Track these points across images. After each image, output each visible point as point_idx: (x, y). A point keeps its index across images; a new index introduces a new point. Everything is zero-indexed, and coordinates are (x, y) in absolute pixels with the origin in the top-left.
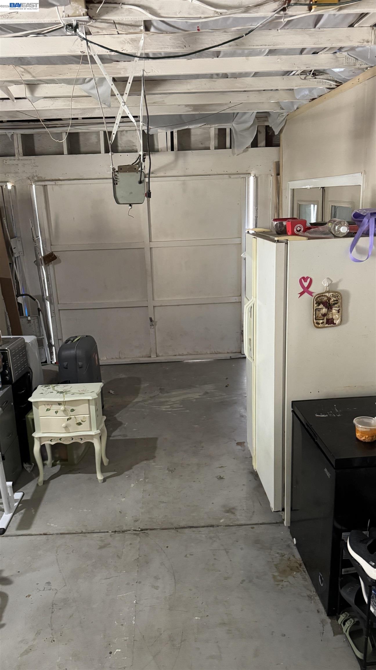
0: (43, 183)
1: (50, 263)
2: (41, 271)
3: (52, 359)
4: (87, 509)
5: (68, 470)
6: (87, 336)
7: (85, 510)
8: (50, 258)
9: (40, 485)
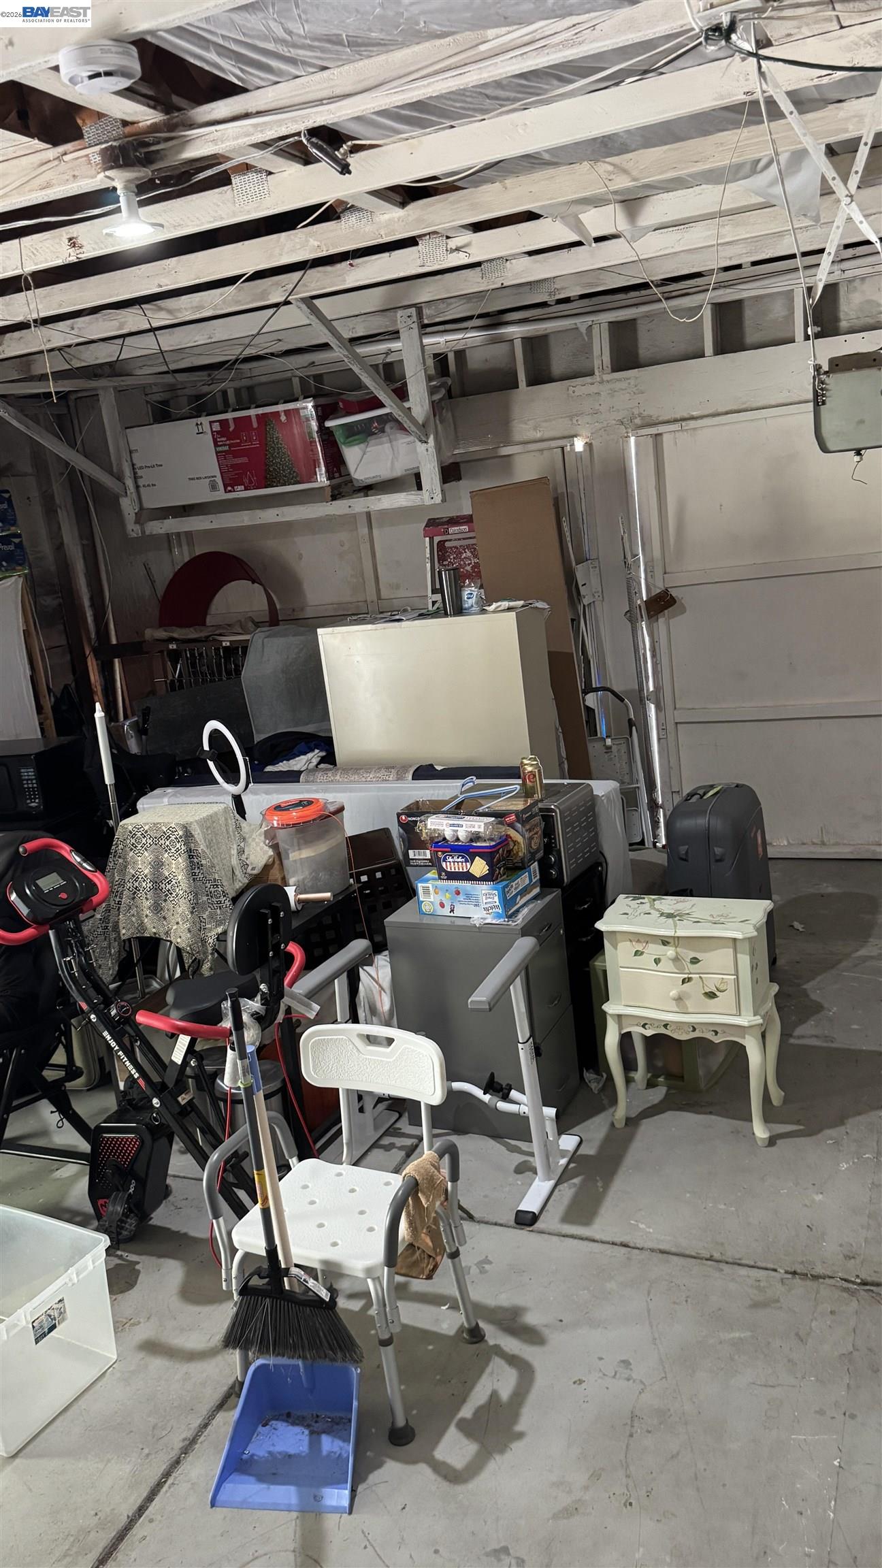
0: (653, 431)
1: (659, 615)
2: (639, 633)
3: (655, 836)
4: (725, 1204)
5: (684, 1103)
6: (737, 786)
7: (722, 1207)
8: (661, 603)
9: (617, 1125)
